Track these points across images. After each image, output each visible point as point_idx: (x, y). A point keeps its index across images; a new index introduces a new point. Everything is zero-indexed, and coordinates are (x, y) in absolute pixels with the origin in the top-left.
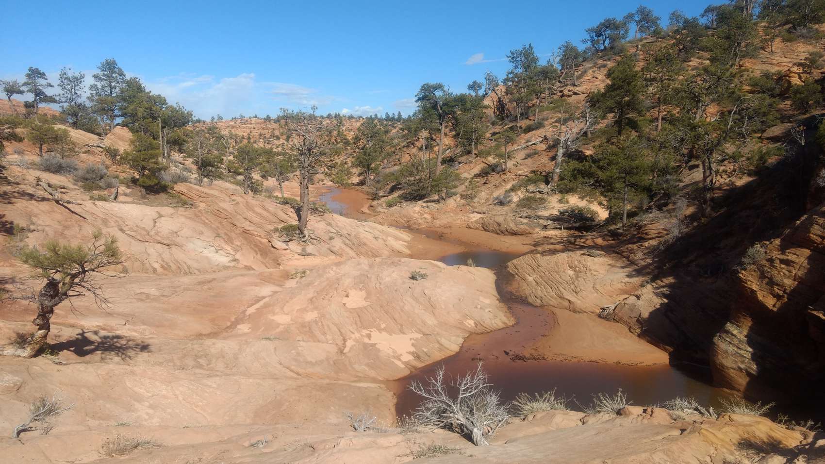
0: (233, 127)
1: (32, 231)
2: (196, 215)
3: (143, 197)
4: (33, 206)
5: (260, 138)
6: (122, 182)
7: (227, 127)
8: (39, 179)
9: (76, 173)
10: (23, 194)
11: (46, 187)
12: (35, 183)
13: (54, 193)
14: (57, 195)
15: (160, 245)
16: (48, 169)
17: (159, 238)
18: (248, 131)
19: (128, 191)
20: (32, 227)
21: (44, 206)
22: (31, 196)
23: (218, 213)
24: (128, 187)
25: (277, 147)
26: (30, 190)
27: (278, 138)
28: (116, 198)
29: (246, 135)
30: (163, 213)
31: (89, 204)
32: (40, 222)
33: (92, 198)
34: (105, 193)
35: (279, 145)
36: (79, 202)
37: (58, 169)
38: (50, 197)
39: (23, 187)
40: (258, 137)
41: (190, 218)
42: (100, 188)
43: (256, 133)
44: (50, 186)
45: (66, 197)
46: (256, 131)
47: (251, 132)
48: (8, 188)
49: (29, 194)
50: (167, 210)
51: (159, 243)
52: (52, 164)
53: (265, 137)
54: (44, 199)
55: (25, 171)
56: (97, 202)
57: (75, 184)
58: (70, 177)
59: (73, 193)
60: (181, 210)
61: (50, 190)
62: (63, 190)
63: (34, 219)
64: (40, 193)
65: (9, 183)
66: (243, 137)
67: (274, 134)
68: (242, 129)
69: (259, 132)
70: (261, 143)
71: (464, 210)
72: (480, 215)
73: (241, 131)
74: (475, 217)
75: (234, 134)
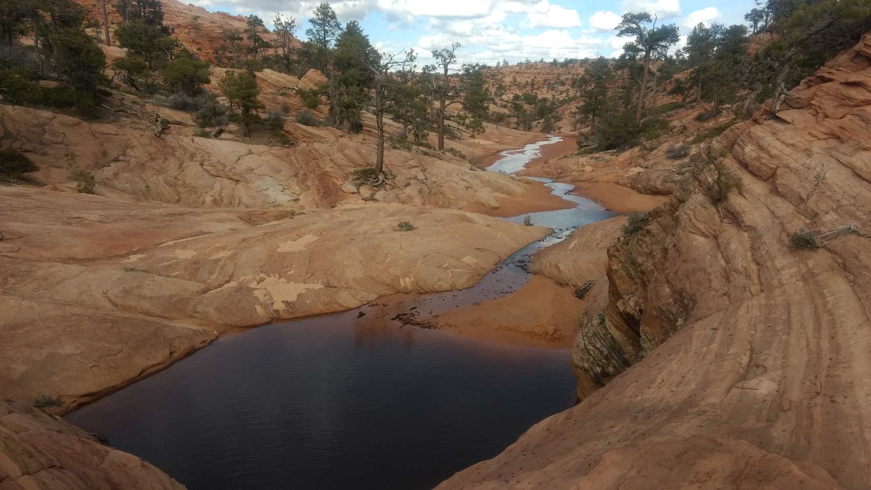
0: (517, 73)
2: (288, 155)
5: (544, 84)
7: (511, 72)
9: (201, 110)
15: (229, 180)
16: (176, 107)
17: (231, 174)
18: (533, 77)
25: (561, 93)
27: (563, 84)
28: (217, 135)
29: (529, 80)
30: (254, 150)
32: (132, 154)
35: (563, 91)
37: (183, 107)
40: (542, 83)
41: (279, 157)
42: (211, 125)
43: (540, 79)
46: (541, 76)
47: (535, 78)
50: (260, 148)
51: (229, 178)
52: (178, 102)
53: (550, 83)
55: (156, 108)
56: (195, 138)
57: (194, 121)
60: (277, 150)
66: (527, 83)
67: (559, 79)
68: (526, 75)
69: (544, 77)
70: (545, 90)
71: (631, 163)
72: (641, 170)
73: (526, 77)
74: (635, 170)
75: (518, 80)
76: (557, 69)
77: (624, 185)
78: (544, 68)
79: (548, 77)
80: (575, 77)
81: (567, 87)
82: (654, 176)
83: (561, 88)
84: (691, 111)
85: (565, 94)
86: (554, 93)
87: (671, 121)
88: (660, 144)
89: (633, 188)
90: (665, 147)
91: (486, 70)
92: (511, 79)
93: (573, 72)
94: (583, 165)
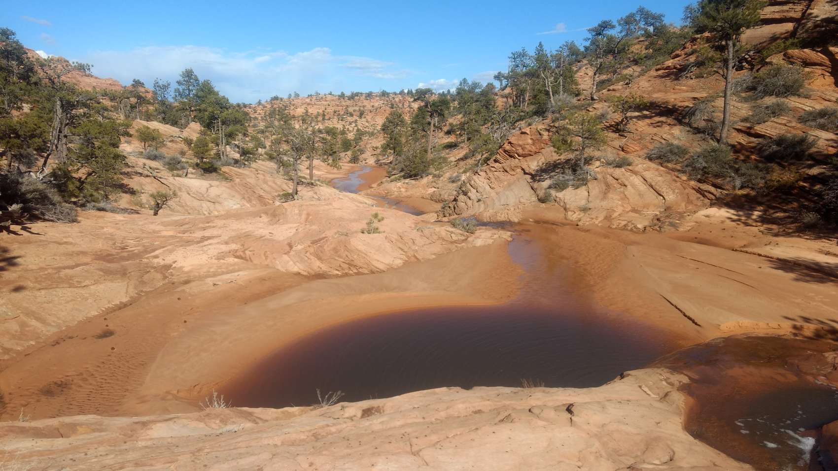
0: (309, 104)
1: (143, 193)
2: (233, 186)
3: (202, 175)
4: (142, 179)
5: (334, 115)
6: (190, 166)
7: (302, 104)
8: (145, 164)
9: (164, 160)
10: (137, 173)
11: (149, 169)
12: (142, 166)
13: (153, 172)
14: (155, 174)
16: (149, 158)
17: (209, 199)
18: (323, 108)
19: (194, 171)
20: (143, 191)
21: (148, 179)
22: (141, 174)
23: (246, 186)
24: (194, 169)
25: (350, 123)
26: (140, 171)
27: (352, 115)
28: (186, 175)
29: (321, 111)
30: (212, 184)
31: (171, 179)
33: (173, 175)
34: (180, 172)
35: (352, 122)
36: (166, 177)
37: (154, 158)
38: (151, 175)
39: (137, 169)
40: (332, 114)
41: (229, 188)
42: (177, 169)
43: (330, 110)
44: (150, 168)
45: (159, 175)
46: (331, 107)
47: (326, 109)
48: (129, 170)
49: (139, 173)
50: (215, 183)
51: (208, 201)
52: (151, 155)
53: (339, 114)
54: (147, 176)
55: (137, 159)
56: (175, 178)
57: (164, 167)
58: (161, 162)
59: (163, 173)
60: (224, 183)
61: (151, 170)
62: (157, 171)
63: (144, 187)
64: (146, 173)
65: (129, 167)
66: (318, 114)
67: (347, 110)
68: (318, 107)
69: (333, 109)
70: (335, 120)
71: (428, 186)
72: (435, 189)
73: (317, 108)
74: (431, 190)
75: (310, 111)
76: (345, 102)
77: (427, 199)
78: (333, 100)
79: (337, 108)
80: (362, 108)
81: (355, 118)
82: (443, 192)
83: (350, 119)
84: (461, 150)
85: (354, 125)
86: (343, 123)
87: (449, 158)
88: (444, 173)
89: (432, 200)
90: (447, 175)
91: (278, 102)
92: (303, 110)
93: (360, 104)
94: (400, 188)
